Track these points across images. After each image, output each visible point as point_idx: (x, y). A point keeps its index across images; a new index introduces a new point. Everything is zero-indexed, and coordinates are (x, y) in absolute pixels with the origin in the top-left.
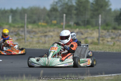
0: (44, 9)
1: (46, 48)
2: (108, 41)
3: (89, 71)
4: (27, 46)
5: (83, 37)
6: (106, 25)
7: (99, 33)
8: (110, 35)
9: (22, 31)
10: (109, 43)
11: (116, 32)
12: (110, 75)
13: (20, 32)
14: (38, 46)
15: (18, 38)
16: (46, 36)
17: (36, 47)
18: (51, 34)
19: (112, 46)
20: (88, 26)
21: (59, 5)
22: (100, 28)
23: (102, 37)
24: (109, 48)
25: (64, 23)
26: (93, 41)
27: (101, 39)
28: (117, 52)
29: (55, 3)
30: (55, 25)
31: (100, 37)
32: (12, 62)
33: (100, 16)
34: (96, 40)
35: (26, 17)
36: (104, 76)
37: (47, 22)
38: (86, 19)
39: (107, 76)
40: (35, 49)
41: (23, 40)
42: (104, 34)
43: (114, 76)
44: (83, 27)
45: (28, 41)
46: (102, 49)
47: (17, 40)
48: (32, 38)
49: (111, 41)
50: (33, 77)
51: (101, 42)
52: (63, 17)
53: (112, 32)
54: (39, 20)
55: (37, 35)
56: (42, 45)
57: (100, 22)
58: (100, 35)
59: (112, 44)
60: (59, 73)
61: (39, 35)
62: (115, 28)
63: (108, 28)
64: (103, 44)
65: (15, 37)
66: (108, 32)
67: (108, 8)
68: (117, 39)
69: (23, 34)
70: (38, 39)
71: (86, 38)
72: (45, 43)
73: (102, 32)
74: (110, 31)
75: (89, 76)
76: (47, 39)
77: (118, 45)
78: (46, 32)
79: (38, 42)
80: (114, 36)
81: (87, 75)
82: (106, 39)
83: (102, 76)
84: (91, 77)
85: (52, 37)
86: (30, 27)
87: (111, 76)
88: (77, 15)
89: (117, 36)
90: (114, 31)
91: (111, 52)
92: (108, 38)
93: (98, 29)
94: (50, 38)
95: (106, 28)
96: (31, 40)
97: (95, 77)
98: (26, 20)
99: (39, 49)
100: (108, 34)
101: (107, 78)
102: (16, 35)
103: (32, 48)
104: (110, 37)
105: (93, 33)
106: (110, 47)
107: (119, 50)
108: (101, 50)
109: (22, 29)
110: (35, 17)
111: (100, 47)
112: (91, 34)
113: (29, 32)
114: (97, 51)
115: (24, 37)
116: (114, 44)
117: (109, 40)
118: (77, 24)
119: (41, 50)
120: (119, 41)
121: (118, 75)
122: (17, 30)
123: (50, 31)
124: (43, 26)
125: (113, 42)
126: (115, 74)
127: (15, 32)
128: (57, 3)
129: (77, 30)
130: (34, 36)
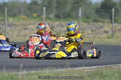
0: (25, 2)
2: (88, 34)
3: (69, 63)
5: (63, 29)
7: (79, 25)
8: (90, 28)
9: (3, 25)
10: (90, 36)
11: (96, 24)
12: (90, 67)
16: (26, 29)
17: (16, 39)
18: (31, 26)
20: (68, 19)
22: (80, 20)
25: (44, 16)
27: (81, 31)
28: (97, 44)
30: (35, 18)
33: (80, 8)
35: (6, 10)
36: (84, 68)
37: (28, 16)
38: (67, 12)
39: (87, 68)
40: (15, 41)
42: (84, 26)
43: (94, 68)
44: (63, 20)
45: (8, 33)
48: (12, 31)
49: (92, 34)
50: (13, 70)
52: (42, 10)
53: (92, 24)
54: (20, 13)
55: (17, 28)
56: (23, 38)
57: (80, 15)
59: (92, 37)
60: (39, 66)
61: (20, 28)
62: (95, 21)
63: (89, 20)
66: (88, 24)
67: (88, 1)
68: (97, 31)
69: (3, 27)
70: (19, 31)
72: (25, 36)
73: (83, 25)
74: (91, 23)
75: (69, 68)
76: (27, 32)
77: (99, 38)
78: (26, 25)
79: (19, 35)
80: (94, 29)
81: (67, 67)
82: (86, 32)
83: (81, 68)
84: (71, 69)
85: (32, 29)
86: (11, 20)
87: (91, 69)
88: (57, 8)
89: (97, 28)
90: (94, 23)
92: (88, 31)
93: (79, 21)
94: (31, 31)
95: (86, 20)
96: (11, 33)
97: (75, 70)
98: (6, 13)
99: (20, 42)
100: (88, 26)
101: (87, 70)
104: (90, 30)
107: (100, 42)
109: (2, 22)
110: (15, 11)
113: (10, 25)
115: (4, 30)
116: (94, 37)
117: (90, 32)
118: (58, 17)
120: (100, 33)
121: (98, 68)
123: (30, 24)
124: (23, 19)
125: (93, 35)
126: (95, 66)
129: (58, 23)
130: (14, 29)
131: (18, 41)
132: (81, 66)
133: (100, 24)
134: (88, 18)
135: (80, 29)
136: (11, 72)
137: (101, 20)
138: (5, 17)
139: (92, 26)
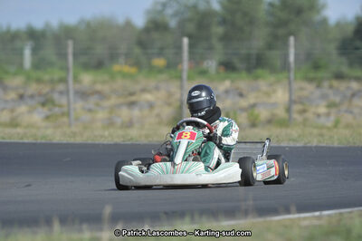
0: (128, 24)
1: (132, 139)
2: (319, 116)
4: (74, 134)
5: (244, 103)
6: (314, 65)
7: (290, 91)
8: (324, 97)
9: (61, 93)
10: (323, 120)
11: (342, 85)
12: (317, 214)
13: (56, 96)
14: (106, 133)
15: (49, 113)
16: (132, 104)
17: (102, 136)
18: (148, 97)
19: (329, 128)
20: (259, 71)
21: (169, 11)
22: (292, 75)
23: (301, 103)
24: (321, 135)
25: (186, 65)
26: (273, 115)
27: (296, 107)
28: (343, 146)
29: (159, 8)
30: (160, 71)
31: (295, 102)
32: (29, 185)
33: (292, 39)
34: (281, 113)
35: (70, 50)
36: (299, 219)
37: (138, 64)
39: (308, 217)
40: (97, 142)
41: (65, 119)
42: (305, 93)
43: (329, 216)
44: (244, 74)
45: (77, 119)
46: (299, 136)
47: (47, 118)
48: (90, 110)
49: (328, 115)
50: (85, 226)
51: (296, 116)
52: (179, 47)
53: (331, 87)
54: (113, 57)
55: (107, 103)
56: (120, 132)
57: (292, 58)
58: (294, 97)
59: (329, 124)
61: (113, 101)
62: (339, 76)
63: (320, 74)
64: (305, 123)
65: (40, 109)
66: (318, 86)
67: (317, 18)
68: (344, 107)
69: (64, 101)
70: (111, 112)
71: (253, 106)
72: (129, 124)
73: (302, 89)
74: (326, 84)
76: (136, 112)
77: (348, 126)
78: (132, 94)
79: (110, 123)
80: (337, 99)
81: (246, 213)
82: (313, 110)
85: (151, 106)
86: (87, 78)
88: (225, 38)
89: (344, 97)
90: (335, 83)
91: (324, 145)
92: (317, 106)
93: (288, 78)
94: (146, 112)
95: (312, 75)
96: (86, 117)
98: (70, 58)
99: (112, 143)
100: (318, 93)
101: (306, 223)
102: (43, 104)
103: (90, 142)
104: (323, 103)
105: (274, 91)
106: (325, 131)
107: (351, 140)
108: (294, 140)
109: (61, 87)
110: (100, 50)
111: (294, 132)
112: (268, 94)
113: (83, 95)
114: (283, 145)
115: (65, 109)
116: (336, 124)
117: (322, 110)
118: (228, 66)
119: (116, 145)
120: (351, 112)
121: (341, 214)
122: (46, 89)
123: (144, 90)
124: (125, 76)
125: (332, 118)
127: (40, 94)
128: (164, 5)
129: (227, 84)
130: (97, 105)
131: (105, 142)
132: (288, 211)
133: (355, 85)
134: (316, 67)
135: (291, 102)
136: (80, 231)
137: (358, 72)
138: (67, 69)
139: (330, 92)
